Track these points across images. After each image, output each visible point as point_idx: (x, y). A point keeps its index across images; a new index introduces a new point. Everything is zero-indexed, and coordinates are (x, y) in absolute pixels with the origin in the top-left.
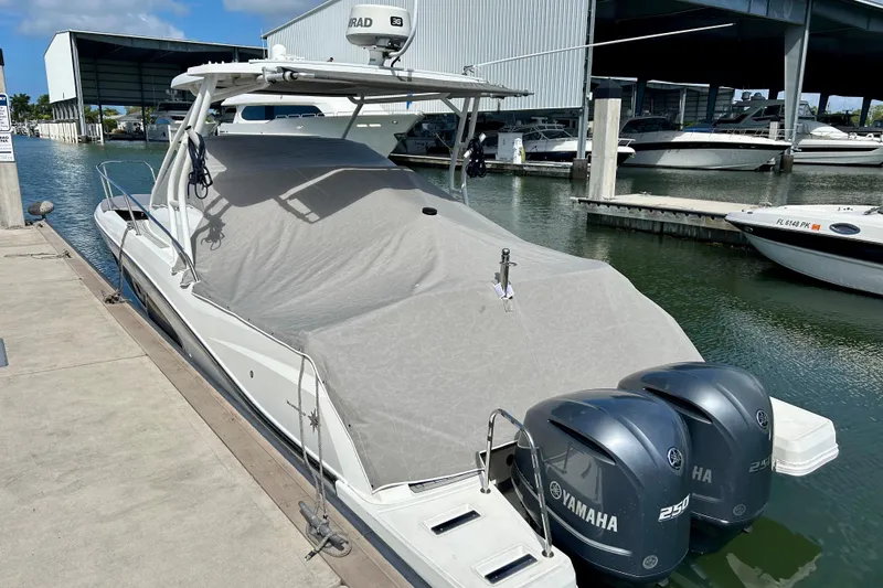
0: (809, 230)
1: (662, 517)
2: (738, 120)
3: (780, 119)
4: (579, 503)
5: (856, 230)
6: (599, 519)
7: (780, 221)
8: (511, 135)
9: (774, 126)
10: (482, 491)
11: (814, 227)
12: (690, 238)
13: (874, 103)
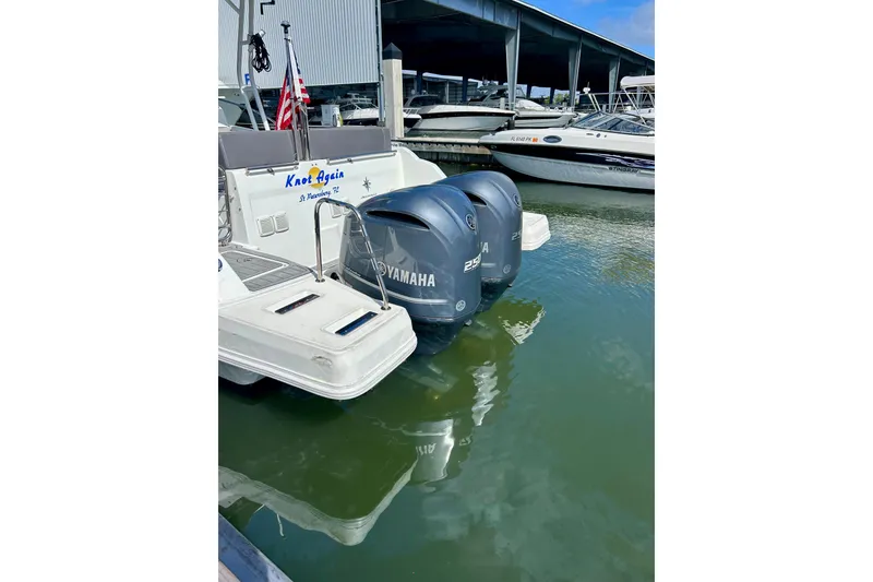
0: (531, 143)
1: (466, 269)
2: (481, 100)
3: (506, 96)
4: (403, 272)
5: (559, 139)
6: (420, 280)
7: (513, 139)
8: (332, 106)
9: (502, 100)
10: (318, 281)
11: (534, 140)
12: (456, 162)
13: (557, 92)
